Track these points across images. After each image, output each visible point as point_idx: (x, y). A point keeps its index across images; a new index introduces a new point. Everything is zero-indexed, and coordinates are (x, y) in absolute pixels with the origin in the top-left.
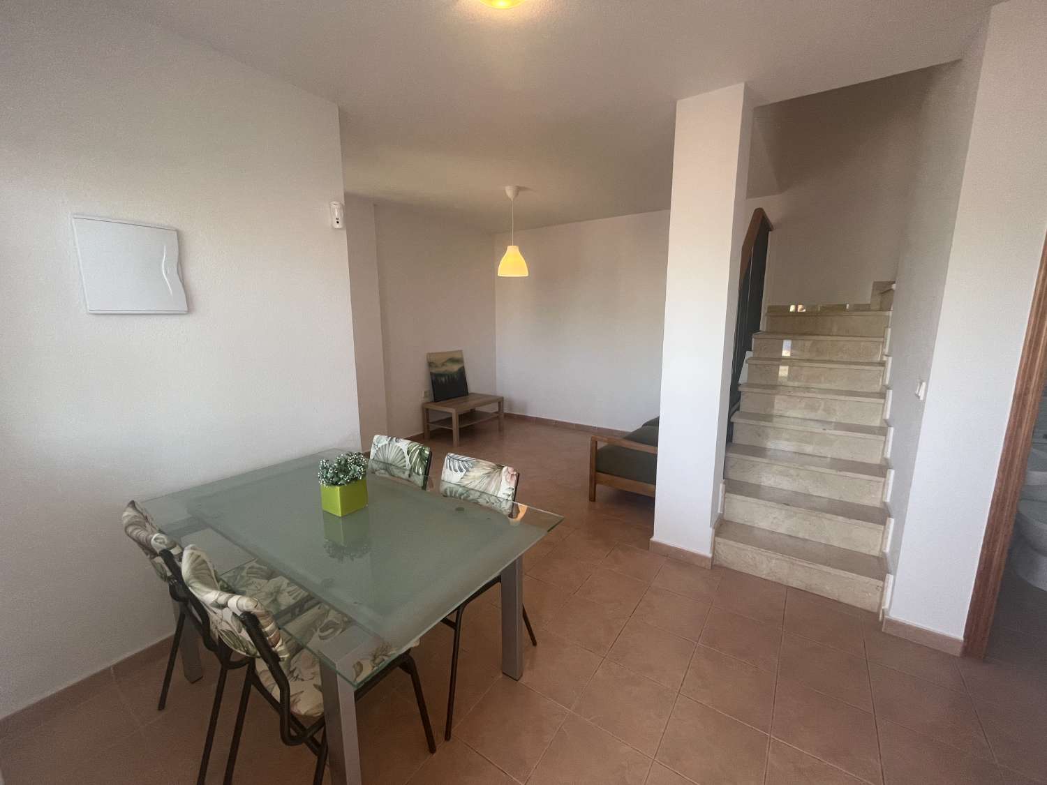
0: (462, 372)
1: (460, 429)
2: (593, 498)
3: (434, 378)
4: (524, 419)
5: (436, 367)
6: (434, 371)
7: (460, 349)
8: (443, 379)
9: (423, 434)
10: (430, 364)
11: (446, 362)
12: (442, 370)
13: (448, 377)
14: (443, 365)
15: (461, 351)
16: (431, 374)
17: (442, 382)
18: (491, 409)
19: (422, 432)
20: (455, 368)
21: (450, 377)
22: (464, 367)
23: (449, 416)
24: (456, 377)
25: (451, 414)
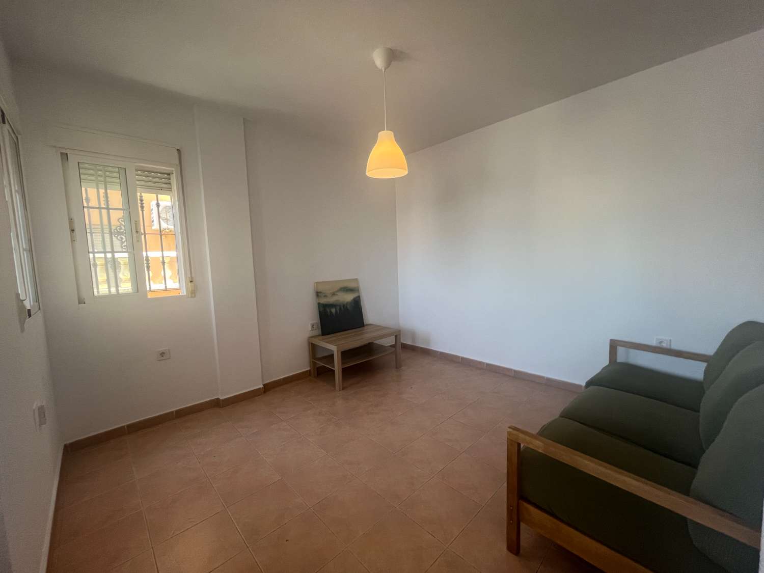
0: (357, 303)
1: (342, 369)
2: (514, 547)
3: (322, 309)
4: (426, 352)
5: (325, 296)
6: (323, 301)
7: (356, 278)
8: (333, 310)
9: (310, 370)
10: (318, 294)
11: (338, 291)
12: (331, 300)
13: (340, 309)
14: (333, 294)
15: (356, 280)
16: (319, 304)
17: (331, 312)
18: (389, 341)
19: (309, 369)
20: (349, 298)
21: (342, 308)
22: (359, 297)
23: (331, 353)
24: (348, 307)
25: (333, 351)
